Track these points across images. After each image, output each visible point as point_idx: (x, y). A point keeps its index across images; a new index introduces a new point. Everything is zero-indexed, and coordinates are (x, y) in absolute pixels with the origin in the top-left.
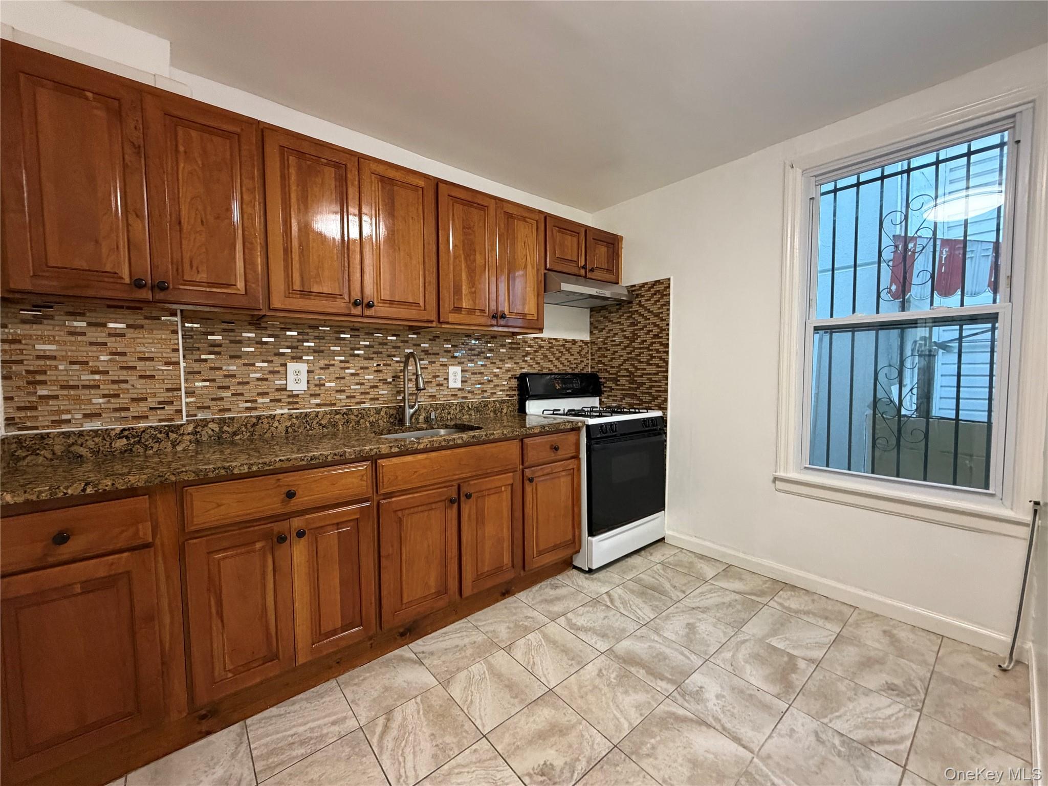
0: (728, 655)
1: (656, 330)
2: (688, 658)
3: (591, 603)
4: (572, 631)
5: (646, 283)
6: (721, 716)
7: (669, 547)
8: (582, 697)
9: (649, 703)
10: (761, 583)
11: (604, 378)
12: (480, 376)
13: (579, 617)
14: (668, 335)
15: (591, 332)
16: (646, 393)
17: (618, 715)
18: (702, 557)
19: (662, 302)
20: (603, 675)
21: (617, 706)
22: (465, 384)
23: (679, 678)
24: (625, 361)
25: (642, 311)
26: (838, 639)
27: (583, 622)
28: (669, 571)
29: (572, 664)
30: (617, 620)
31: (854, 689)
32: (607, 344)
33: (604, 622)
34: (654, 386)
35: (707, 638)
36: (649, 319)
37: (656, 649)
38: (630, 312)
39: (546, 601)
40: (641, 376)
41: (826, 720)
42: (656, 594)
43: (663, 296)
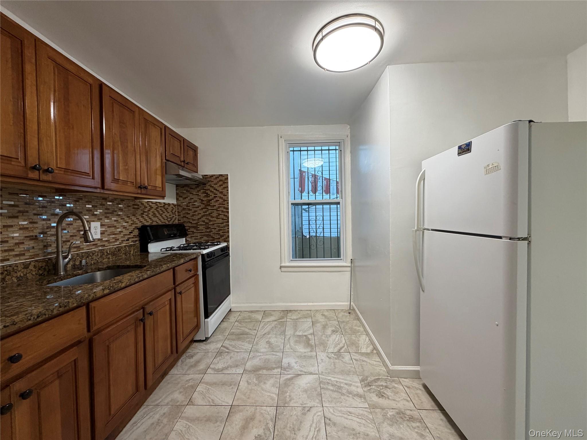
0: (288, 346)
1: (221, 201)
2: (277, 355)
3: (218, 355)
4: (220, 373)
5: (214, 175)
6: (301, 369)
7: (235, 312)
8: (249, 398)
9: (276, 381)
10: (280, 314)
11: (188, 226)
12: (113, 228)
13: (218, 364)
14: (228, 203)
15: (177, 199)
16: (217, 234)
17: (268, 394)
18: (252, 312)
19: (224, 186)
20: (250, 383)
21: (266, 391)
22: (103, 235)
23: (279, 364)
24: (203, 216)
25: (212, 190)
26: (313, 323)
27: (222, 366)
28: (242, 323)
29: (232, 388)
30: (237, 356)
31: (327, 337)
32: (189, 206)
33: (232, 360)
34: (221, 230)
35: (277, 344)
36: (217, 194)
37: (262, 359)
38: (204, 189)
39: (192, 366)
40: (213, 225)
41: (326, 351)
42: (245, 336)
43: (224, 183)
